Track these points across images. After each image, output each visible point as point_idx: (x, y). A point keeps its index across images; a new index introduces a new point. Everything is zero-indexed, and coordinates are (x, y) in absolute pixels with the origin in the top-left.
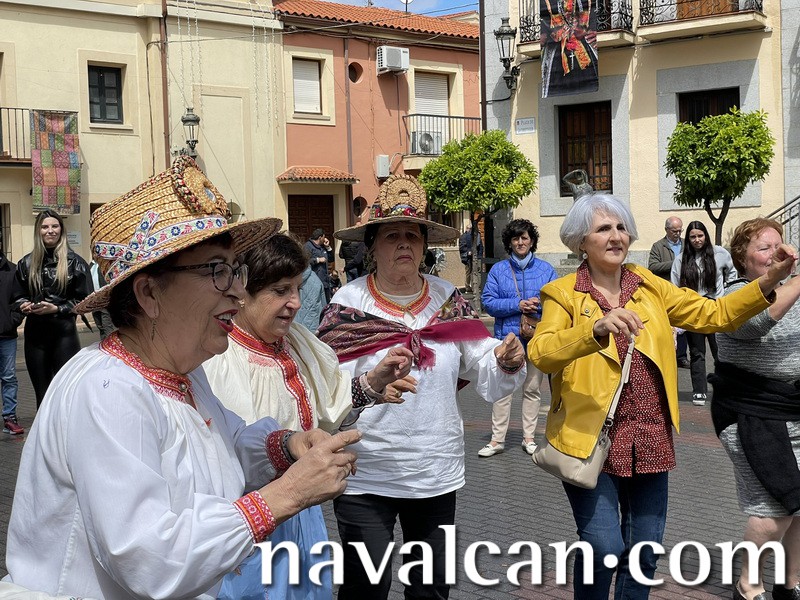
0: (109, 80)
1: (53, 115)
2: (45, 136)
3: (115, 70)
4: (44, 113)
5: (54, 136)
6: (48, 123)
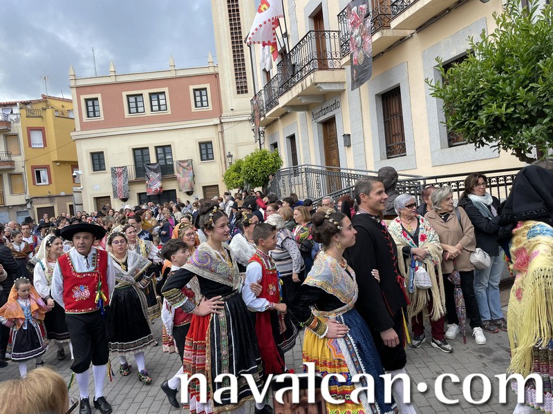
0: (209, 147)
1: (183, 162)
2: (181, 168)
3: (210, 143)
4: (180, 161)
5: (184, 167)
6: (182, 164)
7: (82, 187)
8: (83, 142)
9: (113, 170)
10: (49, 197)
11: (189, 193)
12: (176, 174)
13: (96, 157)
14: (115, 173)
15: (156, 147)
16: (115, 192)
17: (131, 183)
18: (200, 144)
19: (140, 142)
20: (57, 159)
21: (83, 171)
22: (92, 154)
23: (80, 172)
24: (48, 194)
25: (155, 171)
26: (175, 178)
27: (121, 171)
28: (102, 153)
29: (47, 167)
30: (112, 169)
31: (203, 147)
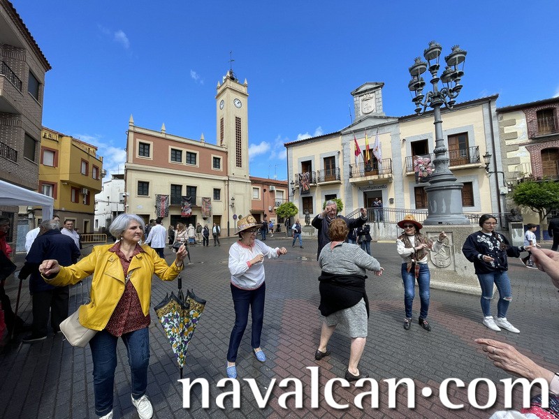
0: (218, 192)
3: (219, 190)
6: (205, 200)
7: (127, 205)
11: (205, 219)
12: (201, 205)
14: (159, 199)
15: (187, 186)
16: (158, 212)
17: (169, 207)
18: (214, 189)
19: (177, 181)
21: (130, 194)
22: (140, 182)
25: (188, 201)
26: (197, 208)
27: (164, 198)
28: (148, 183)
29: (53, 185)
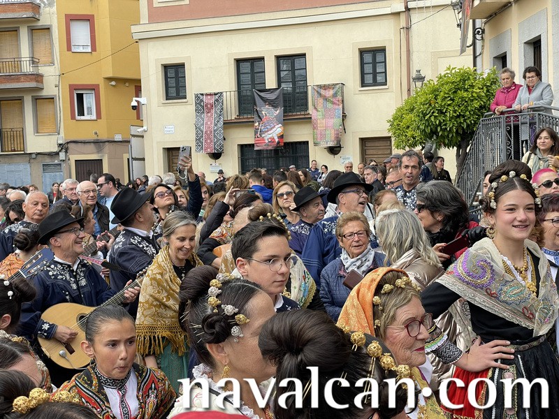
0: (379, 59)
1: (325, 87)
2: (321, 100)
3: (382, 50)
4: (320, 87)
5: (326, 99)
6: (323, 92)
7: (145, 128)
8: (151, 44)
9: (199, 98)
10: (96, 142)
11: (334, 150)
12: (311, 110)
13: (171, 73)
14: (202, 105)
15: (278, 58)
16: (198, 140)
17: (228, 124)
18: (362, 52)
19: (249, 47)
20: (110, 75)
21: (149, 100)
22: (166, 68)
23: (143, 100)
24: (94, 138)
25: (273, 104)
26: (308, 119)
27: (212, 100)
28: (182, 65)
29: (94, 88)
30: (197, 96)
31: (368, 58)
